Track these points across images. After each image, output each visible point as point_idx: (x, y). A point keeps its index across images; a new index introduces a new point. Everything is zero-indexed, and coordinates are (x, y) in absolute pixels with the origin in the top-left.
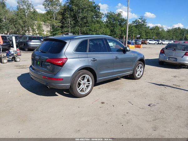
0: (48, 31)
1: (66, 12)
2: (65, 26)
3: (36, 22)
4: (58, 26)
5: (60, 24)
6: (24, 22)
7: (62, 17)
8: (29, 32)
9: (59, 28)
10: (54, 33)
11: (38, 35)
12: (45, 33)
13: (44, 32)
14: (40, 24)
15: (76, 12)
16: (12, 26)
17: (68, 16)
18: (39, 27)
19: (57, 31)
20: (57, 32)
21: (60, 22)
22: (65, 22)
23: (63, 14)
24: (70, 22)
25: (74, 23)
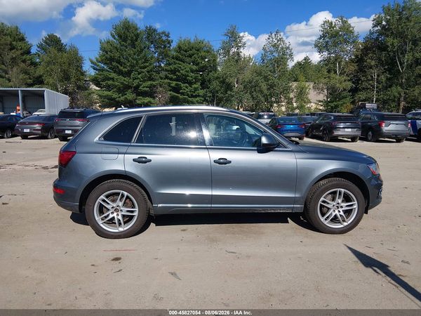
0: (320, 101)
1: (367, 54)
2: (364, 89)
3: (295, 84)
4: (345, 90)
5: (349, 85)
6: (271, 86)
7: (356, 68)
8: (279, 106)
9: (345, 93)
10: (332, 105)
11: (297, 111)
12: (313, 106)
13: (312, 104)
14: (303, 88)
15: (394, 52)
16: (248, 95)
17: (373, 63)
18: (301, 94)
19: (340, 99)
20: (340, 103)
21: (349, 81)
22: (362, 78)
23: (359, 60)
24: (378, 76)
25: (388, 79)
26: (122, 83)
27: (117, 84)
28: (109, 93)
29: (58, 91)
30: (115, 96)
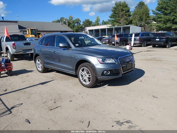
26: (165, 19)
27: (162, 19)
28: (159, 24)
29: (137, 26)
30: (161, 25)
